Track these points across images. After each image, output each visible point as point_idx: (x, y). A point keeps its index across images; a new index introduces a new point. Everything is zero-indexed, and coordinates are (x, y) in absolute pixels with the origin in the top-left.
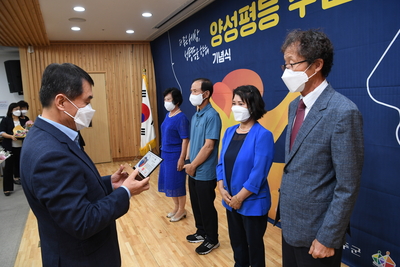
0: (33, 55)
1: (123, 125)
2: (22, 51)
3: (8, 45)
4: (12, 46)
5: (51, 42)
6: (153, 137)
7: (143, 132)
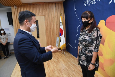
0: (17, 9)
1: (52, 37)
2: (12, 8)
3: (7, 6)
4: (9, 6)
5: (23, 4)
6: (65, 43)
7: (60, 40)
